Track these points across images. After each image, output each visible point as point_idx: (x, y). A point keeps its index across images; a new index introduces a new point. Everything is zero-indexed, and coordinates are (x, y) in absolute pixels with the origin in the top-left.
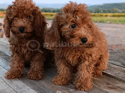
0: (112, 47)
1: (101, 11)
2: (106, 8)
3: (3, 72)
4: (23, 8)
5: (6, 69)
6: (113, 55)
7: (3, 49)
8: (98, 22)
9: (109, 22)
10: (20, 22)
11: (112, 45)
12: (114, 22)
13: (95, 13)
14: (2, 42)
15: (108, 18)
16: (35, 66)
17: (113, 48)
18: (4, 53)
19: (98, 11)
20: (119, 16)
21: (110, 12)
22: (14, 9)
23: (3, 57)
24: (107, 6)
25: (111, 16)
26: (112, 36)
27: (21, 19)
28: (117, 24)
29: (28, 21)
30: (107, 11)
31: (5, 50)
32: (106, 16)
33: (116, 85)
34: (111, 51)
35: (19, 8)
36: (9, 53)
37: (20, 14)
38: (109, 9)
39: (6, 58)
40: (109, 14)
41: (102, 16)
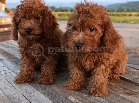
0: (136, 50)
1: (124, 10)
3: (12, 76)
4: (30, 8)
5: (15, 73)
6: (137, 59)
7: (13, 52)
8: (121, 22)
9: (133, 22)
10: (27, 23)
11: (136, 47)
13: (118, 12)
14: (13, 44)
15: (133, 17)
16: (45, 70)
17: (137, 52)
18: (14, 56)
19: (121, 10)
21: (135, 11)
22: (22, 9)
23: (13, 60)
24: (131, 5)
25: (135, 15)
26: (136, 37)
27: (28, 20)
29: (36, 23)
30: (131, 10)
31: (16, 53)
32: (130, 15)
33: (134, 91)
34: (135, 55)
35: (27, 9)
36: (19, 55)
37: (27, 15)
38: (134, 8)
39: (16, 61)
40: (134, 13)
41: (126, 15)
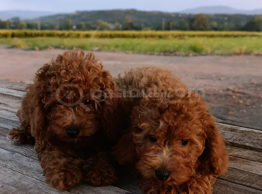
1: (72, 26)
2: (84, 20)
9: (97, 49)
12: (106, 48)
13: (61, 29)
15: (92, 40)
19: (68, 27)
20: (111, 36)
21: (94, 29)
24: (83, 17)
25: (96, 36)
28: (114, 51)
30: (84, 26)
32: (87, 36)
38: (90, 23)
40: (93, 33)
41: (78, 36)
